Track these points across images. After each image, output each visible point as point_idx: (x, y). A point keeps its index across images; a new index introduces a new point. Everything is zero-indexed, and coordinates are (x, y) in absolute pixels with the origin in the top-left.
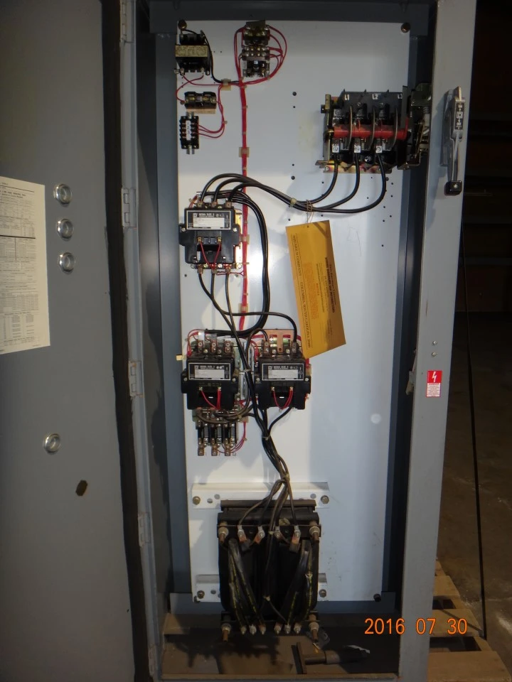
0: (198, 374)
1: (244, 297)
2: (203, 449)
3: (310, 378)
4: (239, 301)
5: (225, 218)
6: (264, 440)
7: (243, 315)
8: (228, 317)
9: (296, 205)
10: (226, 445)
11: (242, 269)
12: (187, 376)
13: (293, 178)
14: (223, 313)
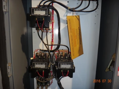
0: (36, 66)
1: (52, 40)
2: (39, 88)
3: (75, 67)
4: (51, 41)
5: (46, 11)
6: (58, 83)
7: (52, 45)
8: (47, 46)
9: (70, 9)
10: (46, 87)
11: (52, 31)
12: (32, 67)
13: (68, 2)
14: (45, 45)
